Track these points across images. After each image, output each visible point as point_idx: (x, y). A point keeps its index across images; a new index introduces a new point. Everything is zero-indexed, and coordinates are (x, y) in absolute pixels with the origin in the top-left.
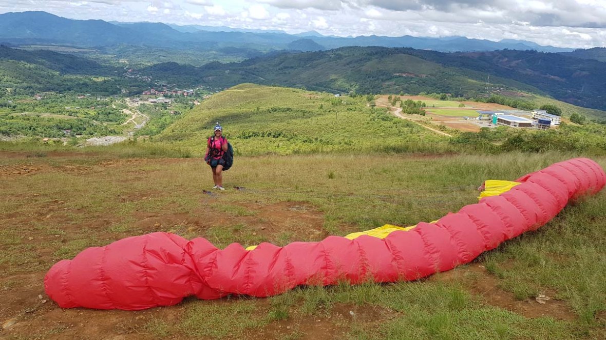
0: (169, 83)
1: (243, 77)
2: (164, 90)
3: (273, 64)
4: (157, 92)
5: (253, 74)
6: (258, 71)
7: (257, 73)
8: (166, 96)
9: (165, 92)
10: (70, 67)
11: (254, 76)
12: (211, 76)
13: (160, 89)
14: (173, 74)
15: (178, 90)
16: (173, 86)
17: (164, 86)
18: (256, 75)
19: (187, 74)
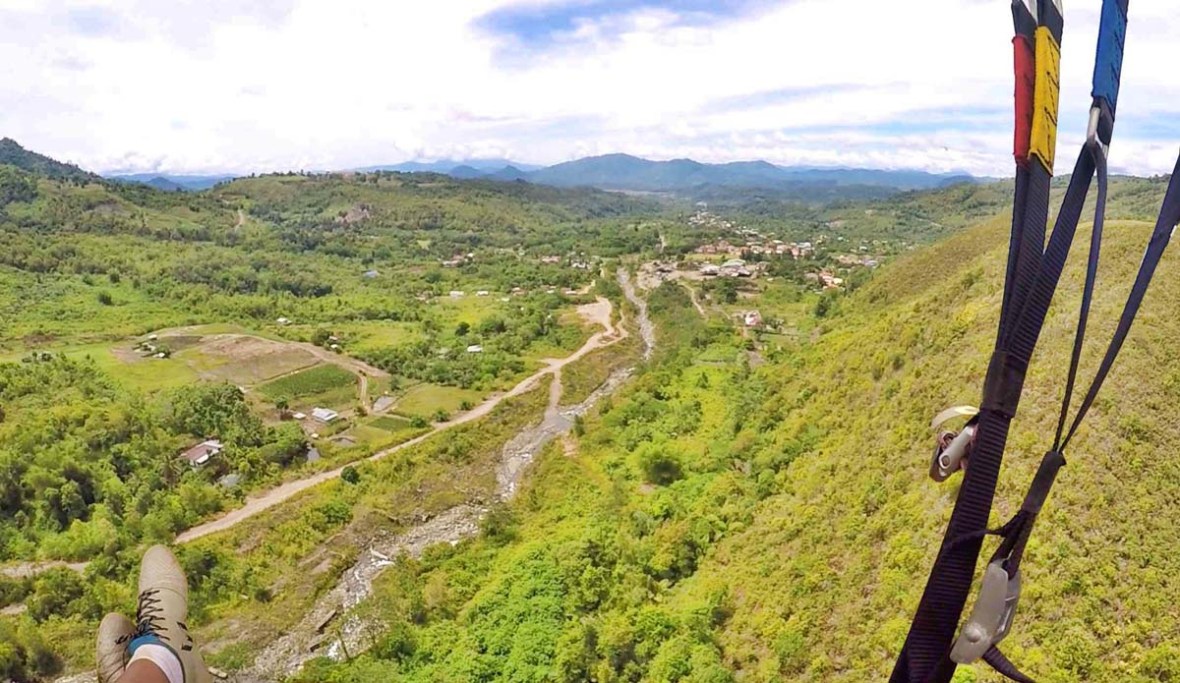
0: (762, 231)
1: (901, 221)
2: (749, 244)
3: (952, 199)
4: (730, 247)
5: (918, 217)
6: (925, 212)
7: (925, 215)
8: (748, 257)
9: (750, 247)
10: (607, 210)
11: (921, 220)
12: (839, 219)
13: (739, 241)
14: (773, 217)
15: (780, 244)
16: (769, 237)
17: (751, 235)
18: (924, 218)
19: (796, 218)
